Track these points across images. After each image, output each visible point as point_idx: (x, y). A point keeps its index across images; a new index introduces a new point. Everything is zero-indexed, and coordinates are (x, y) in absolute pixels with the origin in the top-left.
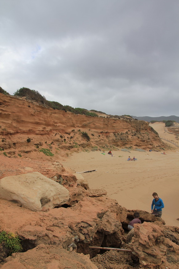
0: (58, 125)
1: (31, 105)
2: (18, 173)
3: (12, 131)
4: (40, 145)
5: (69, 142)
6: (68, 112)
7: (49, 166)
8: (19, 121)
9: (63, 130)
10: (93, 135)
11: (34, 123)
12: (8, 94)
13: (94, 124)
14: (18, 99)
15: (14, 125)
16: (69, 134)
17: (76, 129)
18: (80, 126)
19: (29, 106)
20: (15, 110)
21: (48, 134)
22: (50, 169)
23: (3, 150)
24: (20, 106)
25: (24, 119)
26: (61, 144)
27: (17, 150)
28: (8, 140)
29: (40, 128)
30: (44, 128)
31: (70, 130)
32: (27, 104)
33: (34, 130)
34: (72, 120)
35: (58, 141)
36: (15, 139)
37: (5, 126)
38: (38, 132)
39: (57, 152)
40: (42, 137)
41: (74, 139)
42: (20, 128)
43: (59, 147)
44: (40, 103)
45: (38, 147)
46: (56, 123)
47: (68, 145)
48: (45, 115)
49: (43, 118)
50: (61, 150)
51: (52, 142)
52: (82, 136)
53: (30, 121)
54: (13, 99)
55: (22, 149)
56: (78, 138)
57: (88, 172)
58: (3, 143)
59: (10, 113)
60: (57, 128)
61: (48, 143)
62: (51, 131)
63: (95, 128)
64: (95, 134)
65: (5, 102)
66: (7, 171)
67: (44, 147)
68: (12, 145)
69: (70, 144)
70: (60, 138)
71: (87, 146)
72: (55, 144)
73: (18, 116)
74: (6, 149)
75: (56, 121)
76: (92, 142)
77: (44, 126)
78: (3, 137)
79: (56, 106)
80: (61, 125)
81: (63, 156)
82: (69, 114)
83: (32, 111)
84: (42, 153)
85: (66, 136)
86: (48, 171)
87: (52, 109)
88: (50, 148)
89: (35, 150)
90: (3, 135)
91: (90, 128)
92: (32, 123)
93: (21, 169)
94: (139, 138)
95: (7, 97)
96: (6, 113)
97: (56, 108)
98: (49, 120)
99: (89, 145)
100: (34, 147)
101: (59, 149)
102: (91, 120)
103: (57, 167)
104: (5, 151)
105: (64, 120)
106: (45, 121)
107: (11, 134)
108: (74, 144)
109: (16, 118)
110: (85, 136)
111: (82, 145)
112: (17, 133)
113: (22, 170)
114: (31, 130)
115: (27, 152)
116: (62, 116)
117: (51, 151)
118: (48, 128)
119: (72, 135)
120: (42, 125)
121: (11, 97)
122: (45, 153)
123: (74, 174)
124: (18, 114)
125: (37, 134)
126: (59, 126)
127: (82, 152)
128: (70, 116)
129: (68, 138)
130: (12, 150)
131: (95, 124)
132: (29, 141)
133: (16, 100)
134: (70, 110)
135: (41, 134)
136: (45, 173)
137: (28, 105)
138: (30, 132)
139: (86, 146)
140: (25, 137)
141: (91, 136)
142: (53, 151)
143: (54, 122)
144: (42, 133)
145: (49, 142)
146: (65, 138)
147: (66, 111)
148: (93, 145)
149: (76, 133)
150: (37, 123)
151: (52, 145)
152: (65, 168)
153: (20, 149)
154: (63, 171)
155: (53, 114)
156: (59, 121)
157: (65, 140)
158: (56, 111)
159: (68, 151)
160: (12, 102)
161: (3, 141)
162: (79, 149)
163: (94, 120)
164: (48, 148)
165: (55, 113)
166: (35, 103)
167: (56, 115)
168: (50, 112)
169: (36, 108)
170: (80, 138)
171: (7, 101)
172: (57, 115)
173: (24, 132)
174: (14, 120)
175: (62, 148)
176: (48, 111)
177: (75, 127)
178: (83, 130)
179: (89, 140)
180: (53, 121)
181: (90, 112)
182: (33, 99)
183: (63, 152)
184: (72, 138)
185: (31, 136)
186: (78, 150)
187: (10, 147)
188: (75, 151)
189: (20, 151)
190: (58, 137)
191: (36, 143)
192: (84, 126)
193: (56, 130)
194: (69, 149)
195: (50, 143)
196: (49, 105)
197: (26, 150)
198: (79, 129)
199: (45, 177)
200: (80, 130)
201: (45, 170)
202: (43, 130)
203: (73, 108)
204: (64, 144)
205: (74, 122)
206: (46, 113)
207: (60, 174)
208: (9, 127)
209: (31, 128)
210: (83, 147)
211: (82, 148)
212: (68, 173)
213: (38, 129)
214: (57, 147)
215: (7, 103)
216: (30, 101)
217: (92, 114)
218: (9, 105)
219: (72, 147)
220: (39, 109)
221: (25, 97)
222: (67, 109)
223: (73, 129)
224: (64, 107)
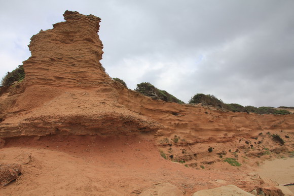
0: (241, 129)
1: (207, 111)
2: (210, 186)
3: (191, 142)
4: (224, 154)
5: (257, 148)
6: (250, 113)
7: (244, 177)
8: (197, 130)
9: (248, 135)
10: (286, 137)
11: (215, 130)
12: (183, 103)
13: (286, 124)
14: (193, 107)
15: (193, 134)
16: (256, 139)
17: (264, 132)
18: (268, 127)
19: (206, 113)
20: (192, 118)
21: (231, 141)
22: (245, 180)
23: (184, 162)
24: (196, 113)
25: (202, 127)
26: (248, 151)
27: (198, 162)
28: (188, 151)
29: (222, 135)
30: (226, 135)
31: (256, 134)
32: (203, 110)
33: (215, 137)
34: (257, 122)
35: (243, 147)
36: (196, 149)
37: (183, 136)
38: (219, 140)
39: (244, 161)
40: (224, 145)
41: (264, 142)
42: (200, 137)
43: (246, 155)
44: (218, 107)
45: (221, 157)
46: (239, 127)
47: (256, 151)
48: (225, 120)
49: (222, 123)
50: (249, 158)
51: (237, 150)
52: (272, 139)
53: (209, 128)
54: (188, 108)
55: (204, 159)
56: (267, 143)
58: (183, 155)
59: (187, 123)
60: (240, 133)
61: (232, 151)
62: (234, 137)
63: (289, 128)
64: (290, 135)
65: (181, 111)
66: (198, 184)
67: (228, 155)
68: (193, 157)
69: (259, 150)
70: (246, 144)
71: (282, 151)
72: (241, 152)
73: (195, 125)
74: (187, 160)
75: (238, 125)
76: (288, 146)
77: (226, 133)
78: (182, 148)
79: (236, 108)
80: (245, 129)
81: (252, 166)
82: (252, 116)
83: (209, 117)
84: (226, 163)
85: (253, 141)
86: (245, 183)
87: (231, 112)
88: (235, 156)
89: (219, 161)
90: (182, 146)
91: (281, 129)
92: (211, 130)
93: (212, 182)
95: (183, 106)
96: (184, 123)
97: (237, 111)
98: (230, 124)
99: (284, 150)
100: (217, 157)
101: (246, 157)
102: (282, 119)
103: (253, 178)
104: (186, 163)
105: (248, 122)
106: (226, 126)
107: (191, 144)
108: (264, 150)
109: (193, 127)
110: (277, 139)
111: (274, 150)
112: (197, 142)
113: (214, 183)
114: (212, 138)
115: (210, 163)
116: (245, 118)
117: (237, 160)
118: (231, 134)
119: (260, 139)
120: (223, 132)
121: (187, 106)
122: (230, 162)
123: (278, 187)
124: (195, 122)
125: (219, 142)
126: (242, 131)
127: (277, 160)
128: (254, 118)
129: (255, 143)
130: (194, 161)
131: (288, 123)
132: (210, 150)
133: (192, 108)
134: (253, 111)
135: (223, 142)
136: (241, 186)
137: (204, 111)
138: (210, 140)
139: (280, 151)
140: (206, 147)
141: (284, 139)
142: (240, 160)
143: (236, 126)
144: (224, 140)
145: (233, 150)
146: (252, 144)
147: (248, 113)
148: (290, 149)
149: (265, 136)
150: (217, 130)
151: (237, 153)
152: (264, 180)
153: (201, 160)
154: (262, 183)
155: (234, 118)
156: (241, 125)
157: (252, 146)
158: (237, 113)
159: (257, 159)
160: (188, 110)
161: (183, 153)
162: (271, 155)
163: (286, 118)
164: (233, 157)
165: (236, 116)
166: (212, 108)
167: (237, 118)
168: (230, 115)
169: (213, 113)
170: (271, 143)
171: (183, 110)
172: (239, 118)
173: (204, 142)
174: (192, 129)
175: (249, 156)
176: (227, 115)
177: (262, 130)
178: (273, 132)
179: (283, 144)
180: (234, 125)
181: (279, 110)
182: (209, 104)
183: (252, 161)
184: (260, 142)
185: (212, 145)
186: (271, 157)
187: (191, 159)
188: (267, 159)
189: (202, 163)
190: (243, 143)
191: (218, 152)
192: (273, 128)
193: (239, 135)
194: (259, 157)
195: (234, 151)
196: (228, 109)
197: (208, 161)
198: (267, 131)
199: (242, 191)
200: (269, 133)
201: (240, 183)
202: (224, 137)
203: (256, 108)
204: (251, 151)
205: (260, 124)
206: (226, 117)
207: (260, 186)
208: (188, 137)
209: (211, 136)
210: (277, 153)
211: (276, 154)
212: (268, 185)
213: (219, 137)
214: (244, 155)
215: (183, 113)
216: (206, 107)
217: (281, 111)
218: (185, 114)
219: (262, 154)
220: (217, 114)
221: (201, 104)
222: (248, 110)
223: (259, 132)
224: (245, 108)
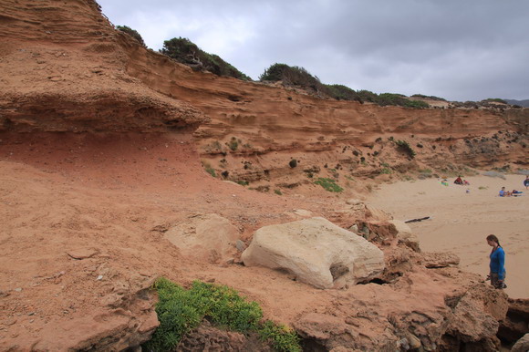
0: (347, 130)
1: (292, 95)
2: (284, 219)
3: (261, 149)
4: (315, 172)
5: (371, 163)
6: (365, 103)
7: (340, 206)
8: (273, 128)
9: (358, 140)
10: (419, 146)
11: (301, 130)
12: (249, 78)
13: (422, 124)
14: (268, 87)
15: (264, 135)
16: (371, 147)
17: (385, 137)
18: (392, 129)
19: (290, 99)
20: (264, 107)
21: (330, 149)
22: (343, 211)
23: (247, 183)
24: (272, 99)
25: (282, 123)
26: (355, 168)
27: (272, 184)
28: (254, 165)
29: (314, 139)
30: (321, 138)
31: (371, 139)
32: (285, 94)
33: (301, 142)
34: (375, 119)
35: (348, 161)
36: (268, 161)
37: (247, 139)
38: (309, 147)
39: (348, 184)
40: (318, 156)
41: (383, 154)
42: (276, 141)
43: (353, 174)
44: (310, 90)
45: (311, 176)
46: (344, 127)
47: (369, 168)
48: (320, 112)
49: (316, 118)
50: (356, 179)
51: (338, 165)
52: (396, 149)
53: (293, 126)
54: (258, 88)
55: (282, 180)
56: (388, 155)
57: (415, 221)
58: (245, 171)
59: (255, 115)
60: (346, 137)
61: (329, 167)
62: (334, 143)
63: (424, 132)
64: (425, 144)
65: (245, 94)
66: (265, 217)
67: (323, 174)
68: (263, 175)
69: (374, 166)
70: (353, 156)
71: (409, 168)
72: (344, 168)
73: (269, 119)
74: (252, 181)
75: (343, 123)
76: (420, 160)
77: (321, 135)
78: (245, 160)
79: (341, 93)
80: (355, 130)
81: (360, 191)
82: (369, 108)
83: (295, 107)
84: (319, 187)
85: (365, 151)
86: (341, 215)
87: (333, 99)
88: (335, 176)
89: (306, 182)
90: (245, 156)
91: (413, 132)
92: (297, 130)
93: (288, 214)
94: (524, 146)
95: (248, 84)
96: (249, 115)
97: (342, 98)
98: (330, 121)
99: (413, 167)
100: (303, 177)
101: (352, 177)
102: (415, 116)
103: (355, 207)
104: (251, 185)
105: (359, 119)
106: (322, 124)
107: (259, 154)
108: (382, 167)
109: (266, 123)
110: (404, 149)
111: (397, 167)
112: (271, 150)
113: (291, 215)
114: (296, 143)
115: (291, 186)
116: (355, 111)
117: (336, 183)
118: (329, 139)
119: (376, 148)
120: (317, 133)
121: (255, 85)
122: (324, 186)
123: (391, 222)
124: (269, 114)
125: (308, 151)
126: (349, 133)
127: (400, 182)
128: (370, 112)
129: (369, 154)
130: (264, 183)
131: (424, 123)
132: (293, 164)
133: (265, 89)
134: (370, 100)
135: (316, 151)
136: (334, 219)
137: (286, 96)
138: (294, 147)
139: (406, 169)
140: (283, 159)
141: (415, 149)
142: (341, 183)
143: (339, 125)
144: (317, 147)
145: (332, 165)
146: (364, 156)
147: (361, 103)
148: (422, 166)
149: (385, 144)
150: (307, 130)
151: (338, 171)
152: (372, 211)
153: (277, 181)
154: (368, 215)
155: (336, 110)
156: (348, 123)
157: (363, 159)
158: (343, 103)
159: (370, 182)
160: (258, 93)
161: (246, 167)
162: (392, 176)
163: (422, 115)
164: (331, 177)
165: (340, 108)
166: (300, 91)
167: (343, 111)
168: (330, 105)
169: (302, 100)
170: (394, 154)
171: (247, 91)
172: (345, 111)
173: (283, 149)
174: (264, 126)
175: (358, 175)
176: (326, 104)
177: (382, 133)
178: (398, 137)
179: (412, 158)
180: (336, 123)
181: (412, 100)
182: (295, 84)
183: (360, 183)
184: (376, 154)
185: (297, 155)
186: (391, 178)
187: (259, 179)
188: (385, 181)
189: (277, 185)
190: (349, 154)
191: (306, 168)
192: (400, 130)
193: (344, 141)
194: (372, 178)
195: (333, 168)
196: (327, 94)
197: (289, 183)
198: (389, 135)
199: (336, 227)
200: (392, 138)
201: (333, 215)
202: (318, 143)
203: (375, 95)
204: (361, 168)
205: (380, 122)
206: (322, 108)
207: (363, 220)
208: (256, 141)
209: (295, 141)
210: (401, 172)
211: (399, 174)
212: (378, 219)
213: (309, 142)
214: (348, 174)
215: (248, 97)
216: (290, 88)
217: (415, 102)
218: (253, 99)
219: (378, 173)
220: (309, 102)
221: (281, 82)
222: (364, 97)
223: (377, 136)
224: (358, 93)
